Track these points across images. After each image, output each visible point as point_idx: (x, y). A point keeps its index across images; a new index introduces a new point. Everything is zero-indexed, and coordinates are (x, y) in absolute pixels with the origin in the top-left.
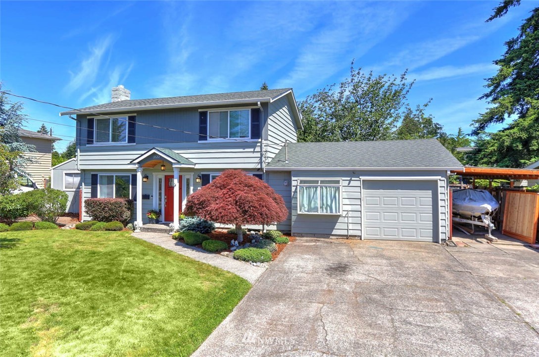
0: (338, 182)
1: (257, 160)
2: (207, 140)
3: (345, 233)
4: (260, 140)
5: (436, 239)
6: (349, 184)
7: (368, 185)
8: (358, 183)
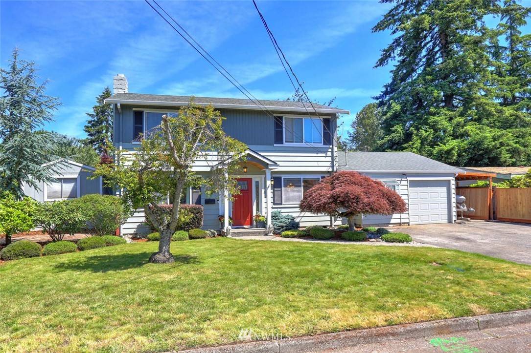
0: (394, 182)
1: (329, 164)
2: (283, 143)
3: (398, 221)
4: (331, 146)
5: (450, 221)
6: (400, 183)
7: (413, 184)
8: (405, 183)
